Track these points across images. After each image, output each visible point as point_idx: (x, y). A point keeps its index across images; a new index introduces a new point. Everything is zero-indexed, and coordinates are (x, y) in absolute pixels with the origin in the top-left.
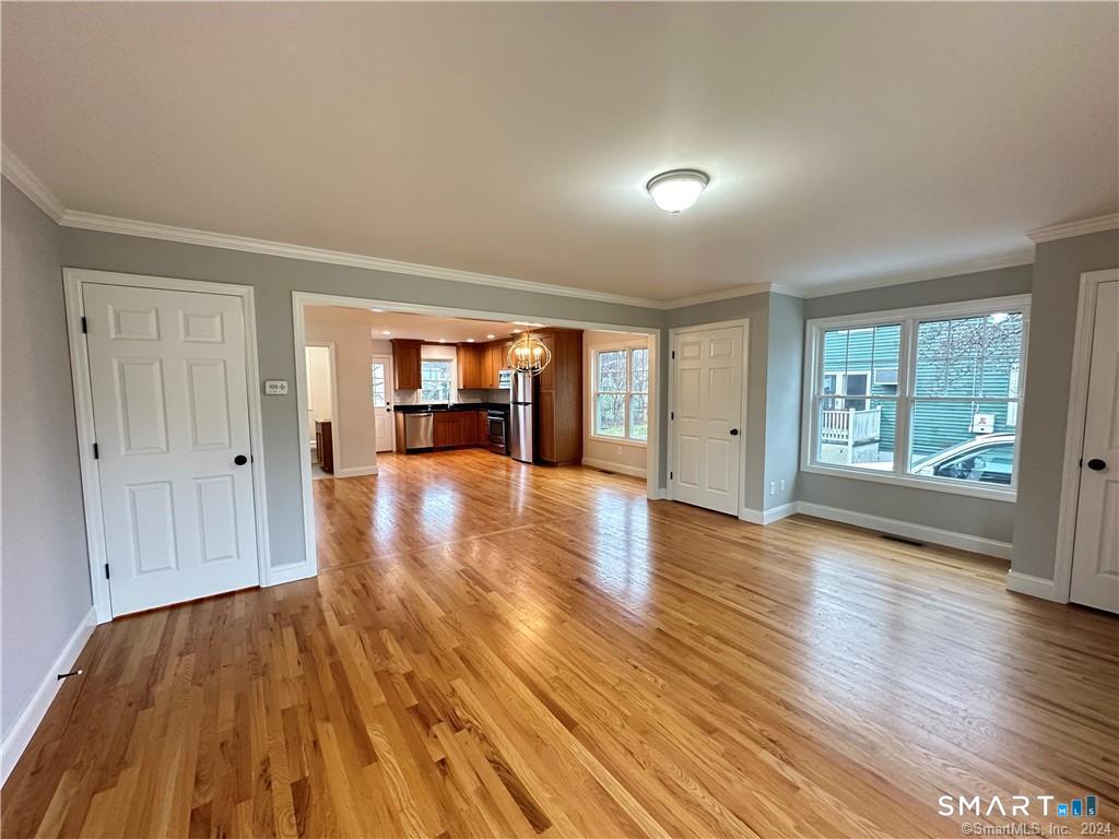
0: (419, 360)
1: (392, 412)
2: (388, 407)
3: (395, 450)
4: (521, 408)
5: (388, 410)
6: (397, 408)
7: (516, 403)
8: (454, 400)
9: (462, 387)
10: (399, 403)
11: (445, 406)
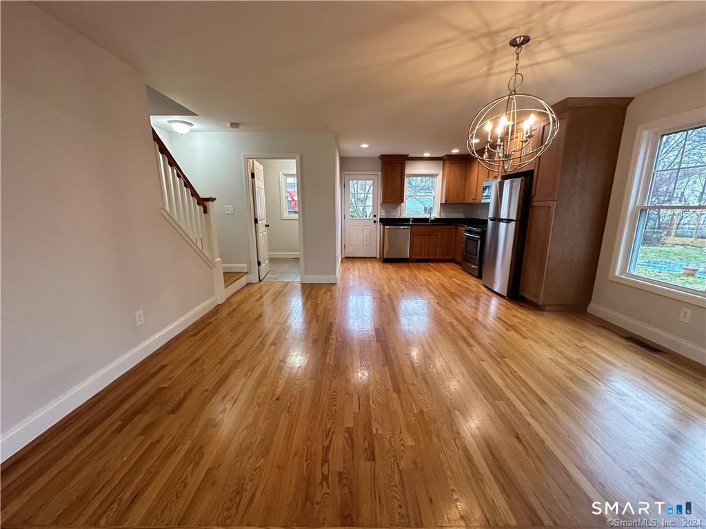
0: (402, 176)
1: (378, 223)
2: (375, 219)
3: (378, 257)
4: (503, 226)
5: (375, 222)
6: (382, 220)
7: (497, 219)
8: (436, 214)
9: (444, 202)
10: (384, 216)
11: (426, 220)
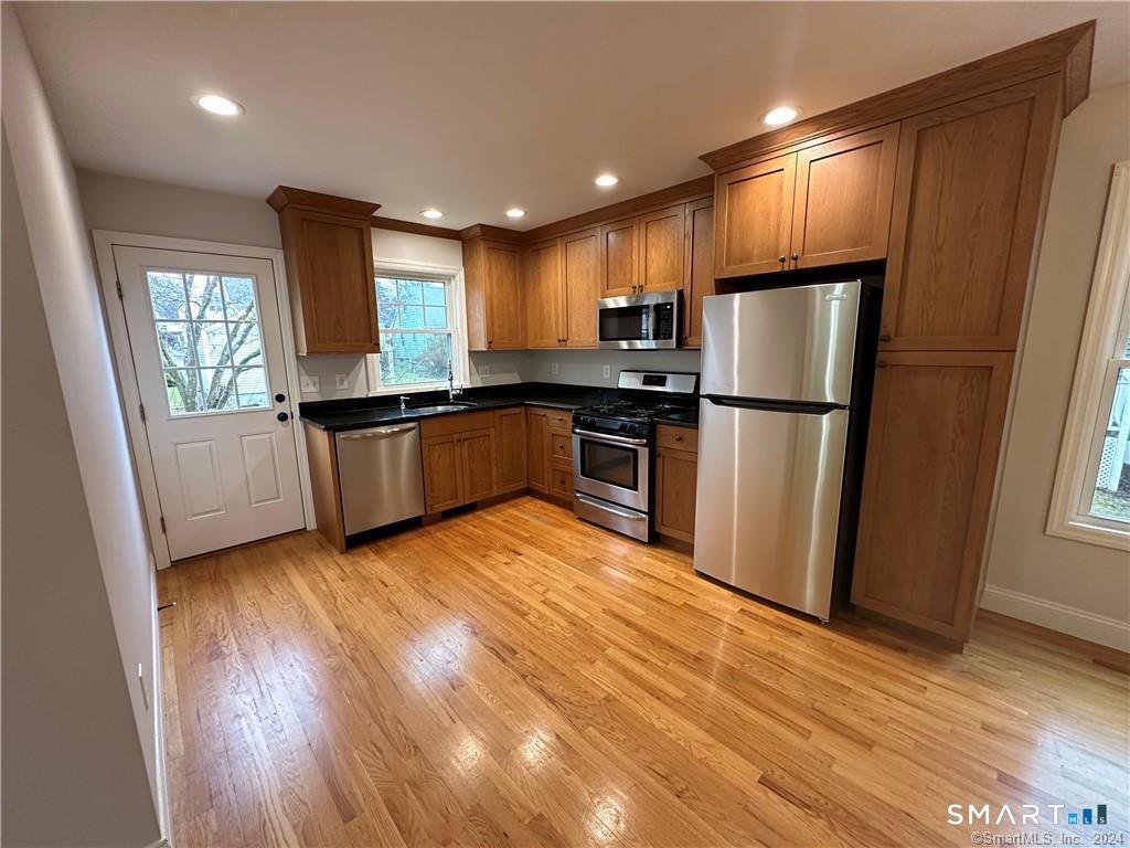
0: (367, 272)
1: (297, 421)
2: (282, 408)
3: (312, 525)
5: (283, 417)
6: (310, 411)
8: (462, 378)
9: (482, 346)
10: (314, 394)
11: (441, 395)
